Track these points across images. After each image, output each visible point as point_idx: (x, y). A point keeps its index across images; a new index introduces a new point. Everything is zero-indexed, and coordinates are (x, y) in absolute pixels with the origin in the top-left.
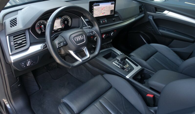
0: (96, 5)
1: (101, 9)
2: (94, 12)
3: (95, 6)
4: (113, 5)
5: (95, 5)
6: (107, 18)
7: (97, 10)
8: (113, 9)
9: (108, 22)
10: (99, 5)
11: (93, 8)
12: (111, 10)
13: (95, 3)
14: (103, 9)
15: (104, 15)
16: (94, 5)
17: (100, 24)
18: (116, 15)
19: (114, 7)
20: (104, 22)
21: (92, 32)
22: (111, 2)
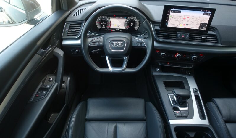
0: (174, 12)
1: (183, 17)
2: (169, 20)
3: (173, 12)
4: (208, 17)
5: (173, 11)
6: (190, 33)
7: (174, 18)
8: (207, 22)
9: (189, 39)
10: (180, 12)
11: (168, 14)
12: (201, 23)
13: (173, 9)
14: (188, 19)
15: (187, 27)
16: (172, 10)
17: (176, 38)
18: (209, 32)
19: (208, 19)
20: (183, 36)
21: (141, 43)
22: (204, 11)
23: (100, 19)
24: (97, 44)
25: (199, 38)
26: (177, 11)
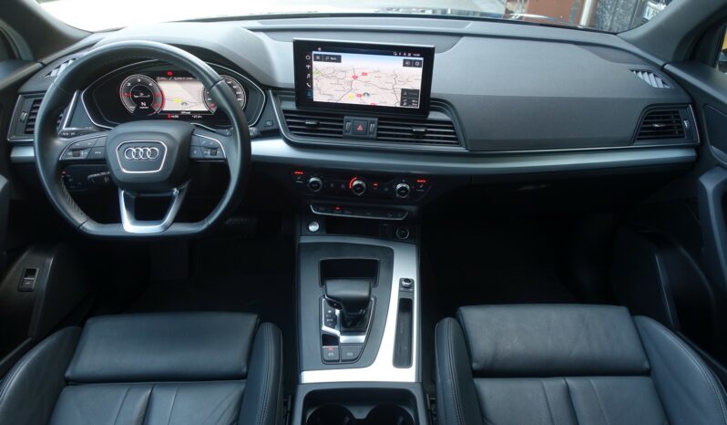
0: (323, 59)
1: (350, 74)
2: (314, 81)
3: (320, 60)
4: (419, 71)
5: (320, 55)
6: (380, 119)
7: (327, 77)
8: (417, 85)
9: (379, 135)
10: (338, 60)
11: (308, 66)
12: (403, 90)
13: (318, 50)
14: (364, 78)
15: (367, 101)
16: (315, 55)
17: (341, 133)
18: (433, 115)
19: (420, 77)
20: (360, 128)
21: (214, 149)
22: (402, 55)
23: (129, 84)
24: (86, 153)
25: (406, 131)
26: (330, 56)
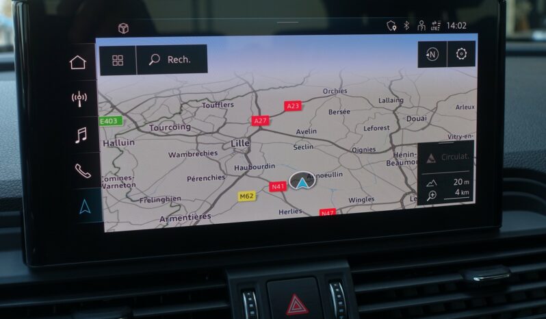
0: (137, 63)
2: (107, 156)
4: (466, 78)
7: (156, 130)
8: (465, 127)
10: (196, 61)
11: (79, 98)
12: (424, 149)
13: (118, 35)
14: (293, 121)
16: (107, 52)
18: (515, 223)
19: (472, 99)
22: (413, 30)
25: (443, 289)
26: (165, 51)
